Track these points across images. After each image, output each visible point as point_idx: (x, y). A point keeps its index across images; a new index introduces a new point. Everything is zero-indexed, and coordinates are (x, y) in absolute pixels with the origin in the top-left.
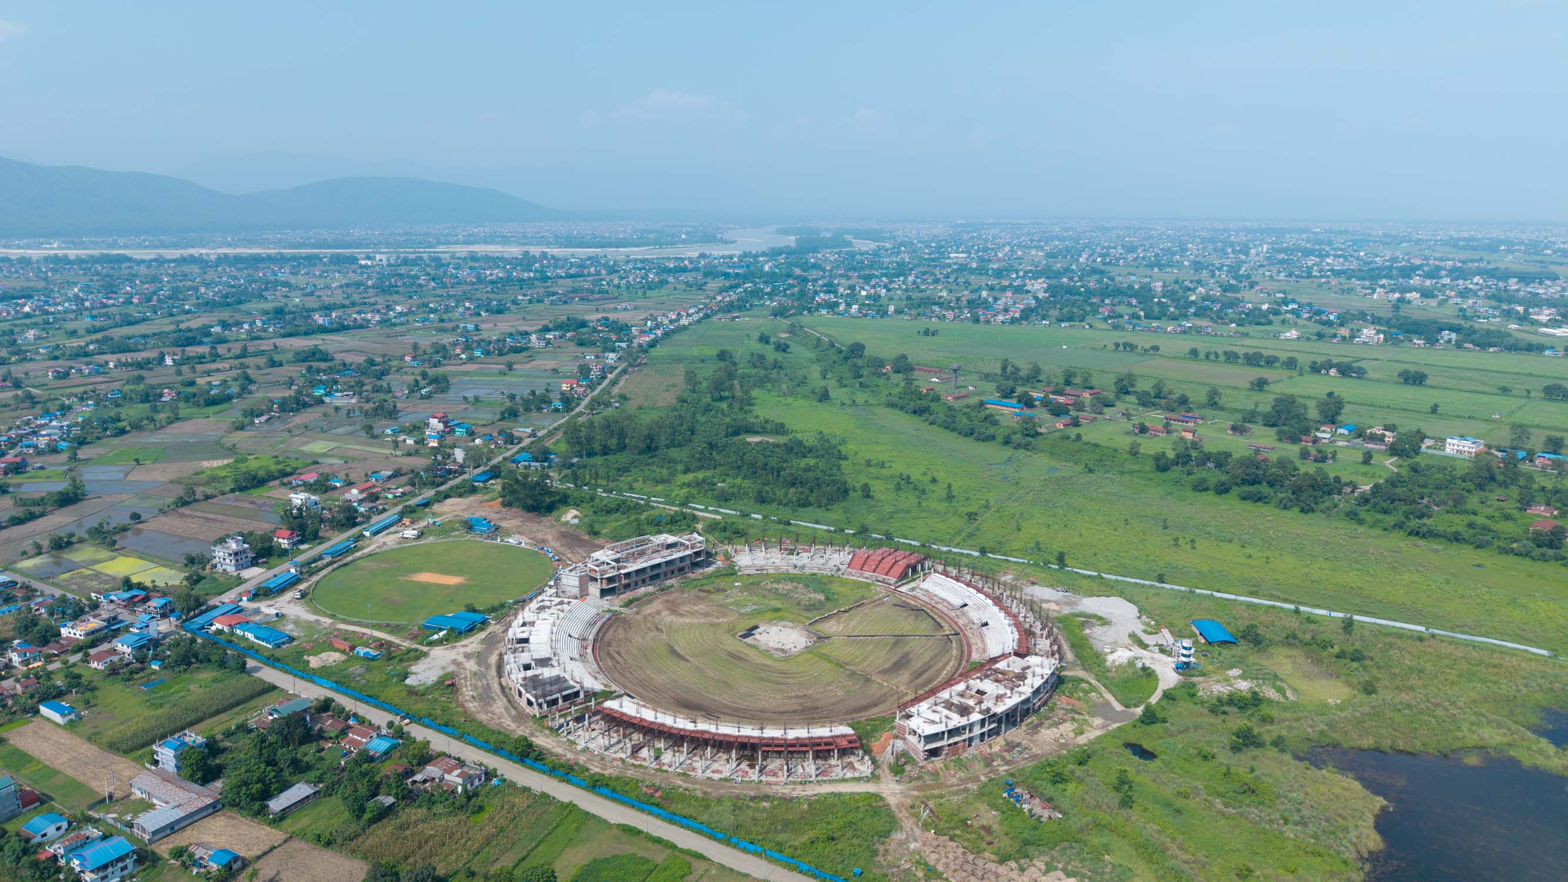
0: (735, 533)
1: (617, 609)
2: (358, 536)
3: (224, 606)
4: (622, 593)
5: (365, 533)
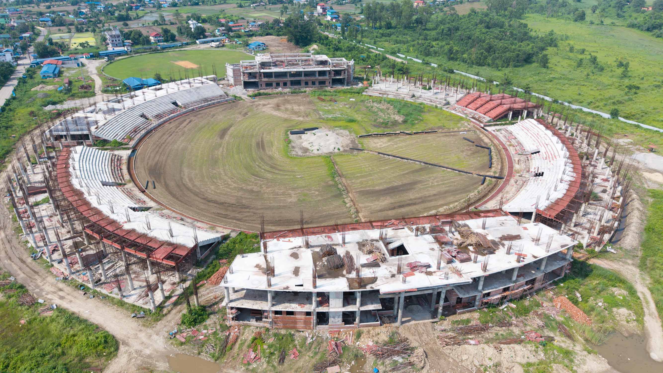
1: (244, 97)
2: (192, 43)
3: (63, 56)
4: (264, 89)
5: (197, 42)
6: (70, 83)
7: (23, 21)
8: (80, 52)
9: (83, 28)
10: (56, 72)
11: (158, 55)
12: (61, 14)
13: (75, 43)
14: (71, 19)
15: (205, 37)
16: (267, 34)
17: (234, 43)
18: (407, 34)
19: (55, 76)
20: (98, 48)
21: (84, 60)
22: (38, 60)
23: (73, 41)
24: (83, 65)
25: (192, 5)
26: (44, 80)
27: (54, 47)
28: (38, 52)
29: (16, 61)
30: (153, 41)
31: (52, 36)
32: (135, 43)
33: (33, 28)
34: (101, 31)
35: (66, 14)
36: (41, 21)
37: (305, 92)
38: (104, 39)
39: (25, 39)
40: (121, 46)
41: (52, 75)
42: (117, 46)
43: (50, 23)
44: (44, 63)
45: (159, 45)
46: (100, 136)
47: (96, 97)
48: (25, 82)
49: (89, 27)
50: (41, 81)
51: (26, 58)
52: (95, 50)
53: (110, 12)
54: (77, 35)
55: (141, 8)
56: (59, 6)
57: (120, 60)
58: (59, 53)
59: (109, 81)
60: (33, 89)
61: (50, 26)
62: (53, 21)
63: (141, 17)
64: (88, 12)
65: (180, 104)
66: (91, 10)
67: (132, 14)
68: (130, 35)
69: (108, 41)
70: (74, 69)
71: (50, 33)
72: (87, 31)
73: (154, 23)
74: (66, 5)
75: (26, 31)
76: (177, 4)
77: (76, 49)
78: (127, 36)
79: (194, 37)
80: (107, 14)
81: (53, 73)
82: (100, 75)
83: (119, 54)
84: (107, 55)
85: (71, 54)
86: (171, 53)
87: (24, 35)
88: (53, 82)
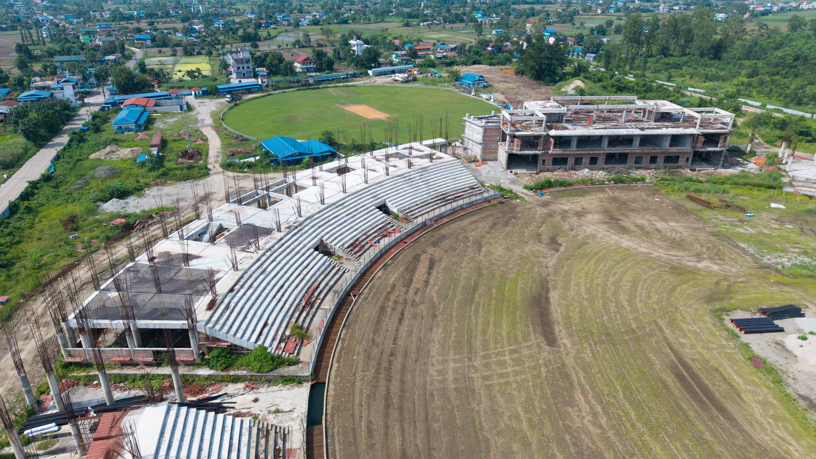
0: (801, 133)
1: (518, 189)
2: (361, 74)
3: (159, 92)
4: (548, 170)
5: (370, 72)
6: (163, 144)
7: (112, 39)
8: (186, 86)
9: (194, 50)
10: (142, 121)
11: (310, 93)
12: (165, 31)
13: (180, 71)
14: (179, 39)
15: (379, 65)
16: (474, 63)
17: (429, 75)
18: (712, 65)
19: (139, 128)
20: (216, 79)
21: (191, 99)
22: (117, 98)
23: (178, 67)
24: (190, 108)
25: (339, 23)
26: (117, 137)
27: (147, 77)
28: (118, 84)
29: (82, 99)
30: (298, 70)
31: (147, 61)
32: (273, 71)
33: (123, 48)
34: (219, 55)
35: (172, 32)
36: (137, 40)
37: (643, 180)
38: (225, 66)
39: (107, 64)
40: (250, 77)
41: (133, 126)
42: (244, 77)
43: (149, 43)
44: (127, 102)
45: (311, 77)
46: (221, 335)
47: (209, 179)
48: (82, 140)
49: (203, 49)
50: (112, 137)
51: (99, 93)
52: (211, 83)
53: (231, 29)
54: (184, 59)
55: (273, 26)
56: (165, 22)
57: (250, 100)
58: (153, 86)
59: (234, 141)
60: (92, 156)
61: (149, 47)
62: (153, 40)
63: (274, 37)
64: (203, 30)
65: (394, 209)
66: (206, 27)
67: (263, 33)
68: (265, 60)
69: (231, 69)
70: (174, 115)
71: (146, 56)
72: (199, 54)
73: (294, 45)
74: (174, 22)
75: (113, 53)
76: (319, 21)
77: (181, 81)
78: (260, 61)
79: (363, 65)
80: (228, 32)
81: (136, 122)
82: (217, 128)
83: (249, 90)
84: (230, 91)
85: (172, 88)
86: (332, 90)
87: (107, 58)
88: (133, 140)
